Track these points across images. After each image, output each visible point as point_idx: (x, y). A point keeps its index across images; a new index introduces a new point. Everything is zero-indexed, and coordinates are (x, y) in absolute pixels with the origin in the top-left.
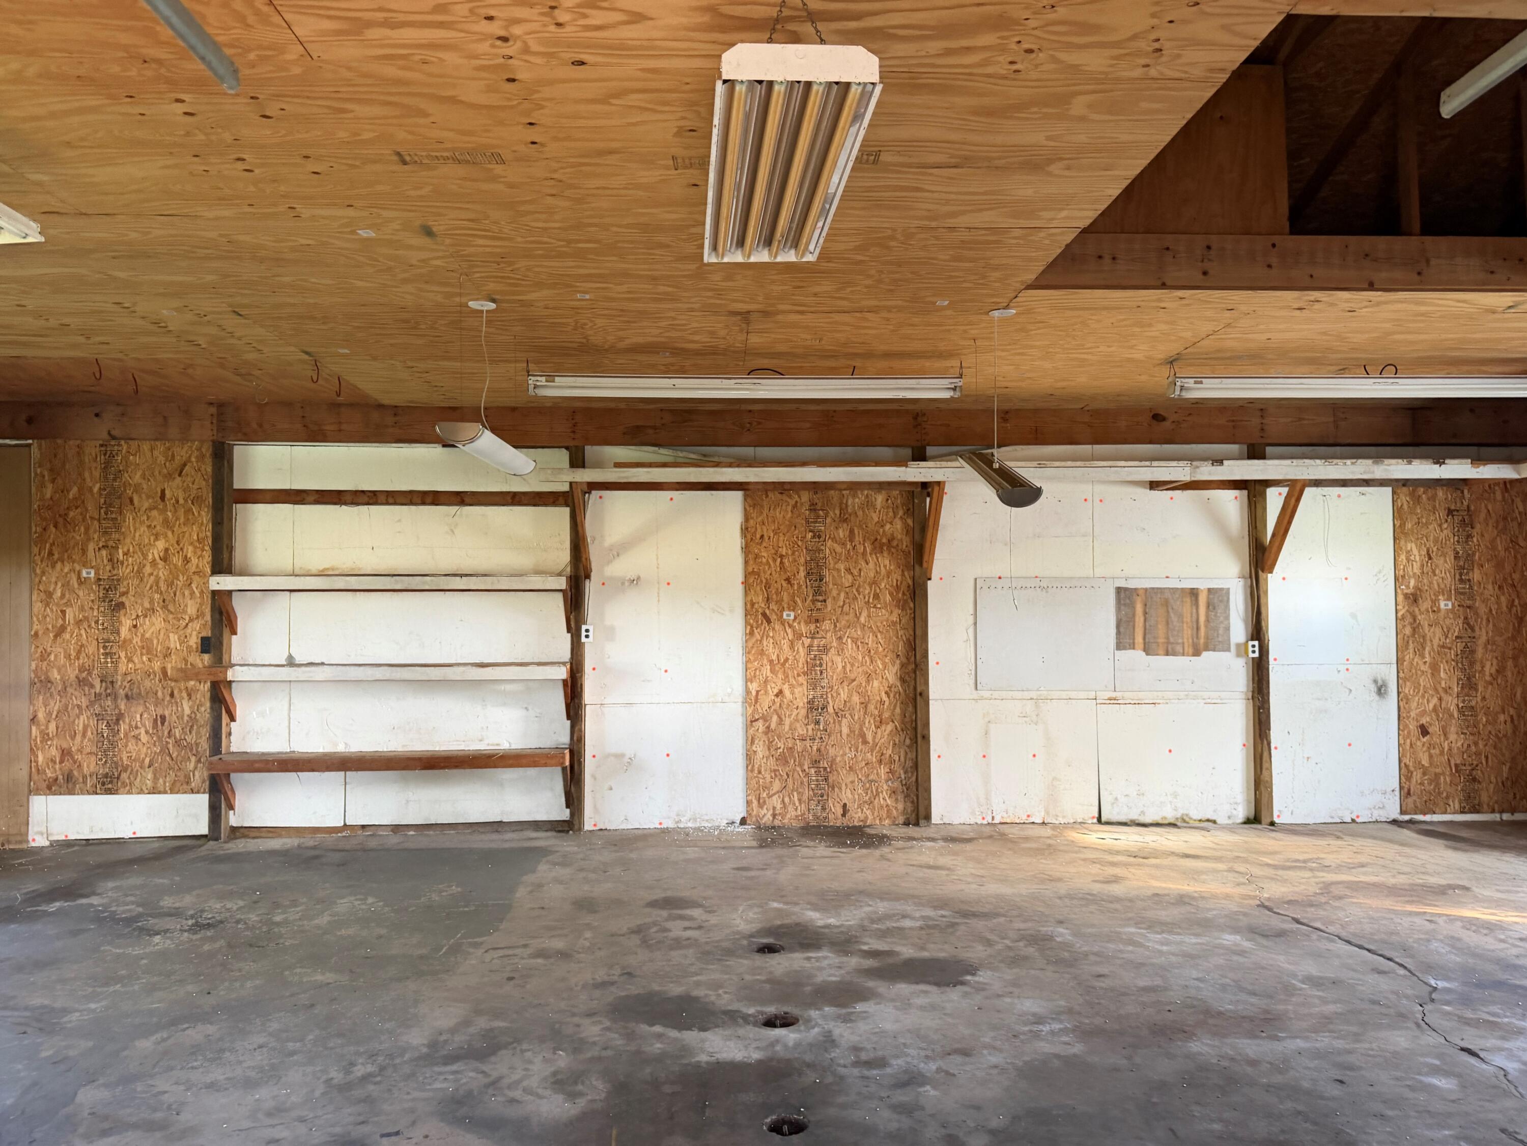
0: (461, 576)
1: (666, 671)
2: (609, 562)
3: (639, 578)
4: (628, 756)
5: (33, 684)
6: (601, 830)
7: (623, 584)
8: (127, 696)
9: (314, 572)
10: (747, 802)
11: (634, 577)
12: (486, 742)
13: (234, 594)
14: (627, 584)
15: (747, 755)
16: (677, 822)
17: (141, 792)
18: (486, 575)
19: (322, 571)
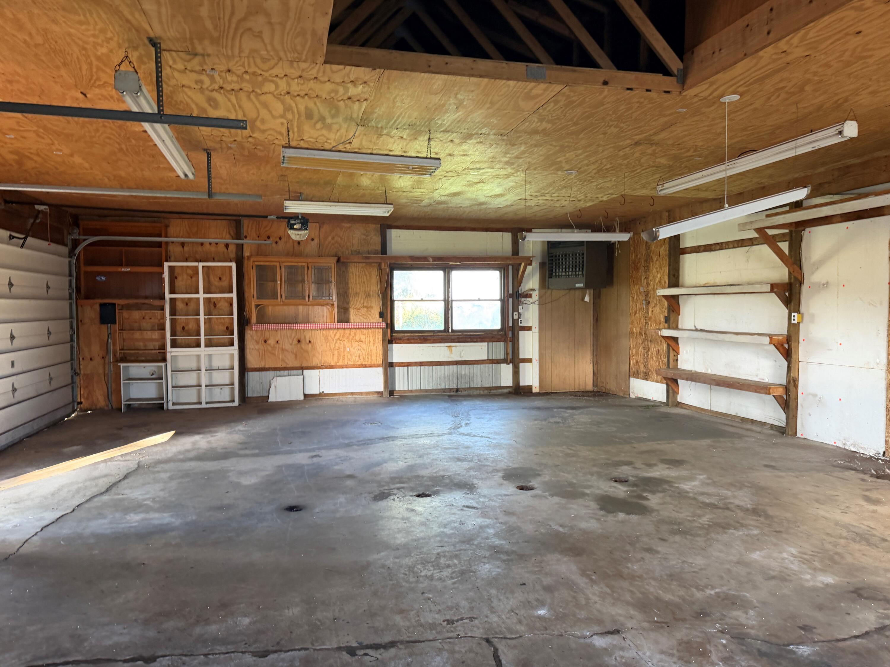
0: (730, 285)
1: (841, 344)
2: (813, 273)
3: (827, 283)
4: (819, 396)
5: (630, 333)
6: (805, 438)
7: (819, 287)
8: (650, 341)
9: (702, 284)
10: (886, 441)
11: (825, 282)
12: (759, 377)
13: (680, 296)
14: (821, 286)
15: (887, 408)
16: (844, 444)
17: (653, 381)
18: (739, 285)
19: (706, 284)
